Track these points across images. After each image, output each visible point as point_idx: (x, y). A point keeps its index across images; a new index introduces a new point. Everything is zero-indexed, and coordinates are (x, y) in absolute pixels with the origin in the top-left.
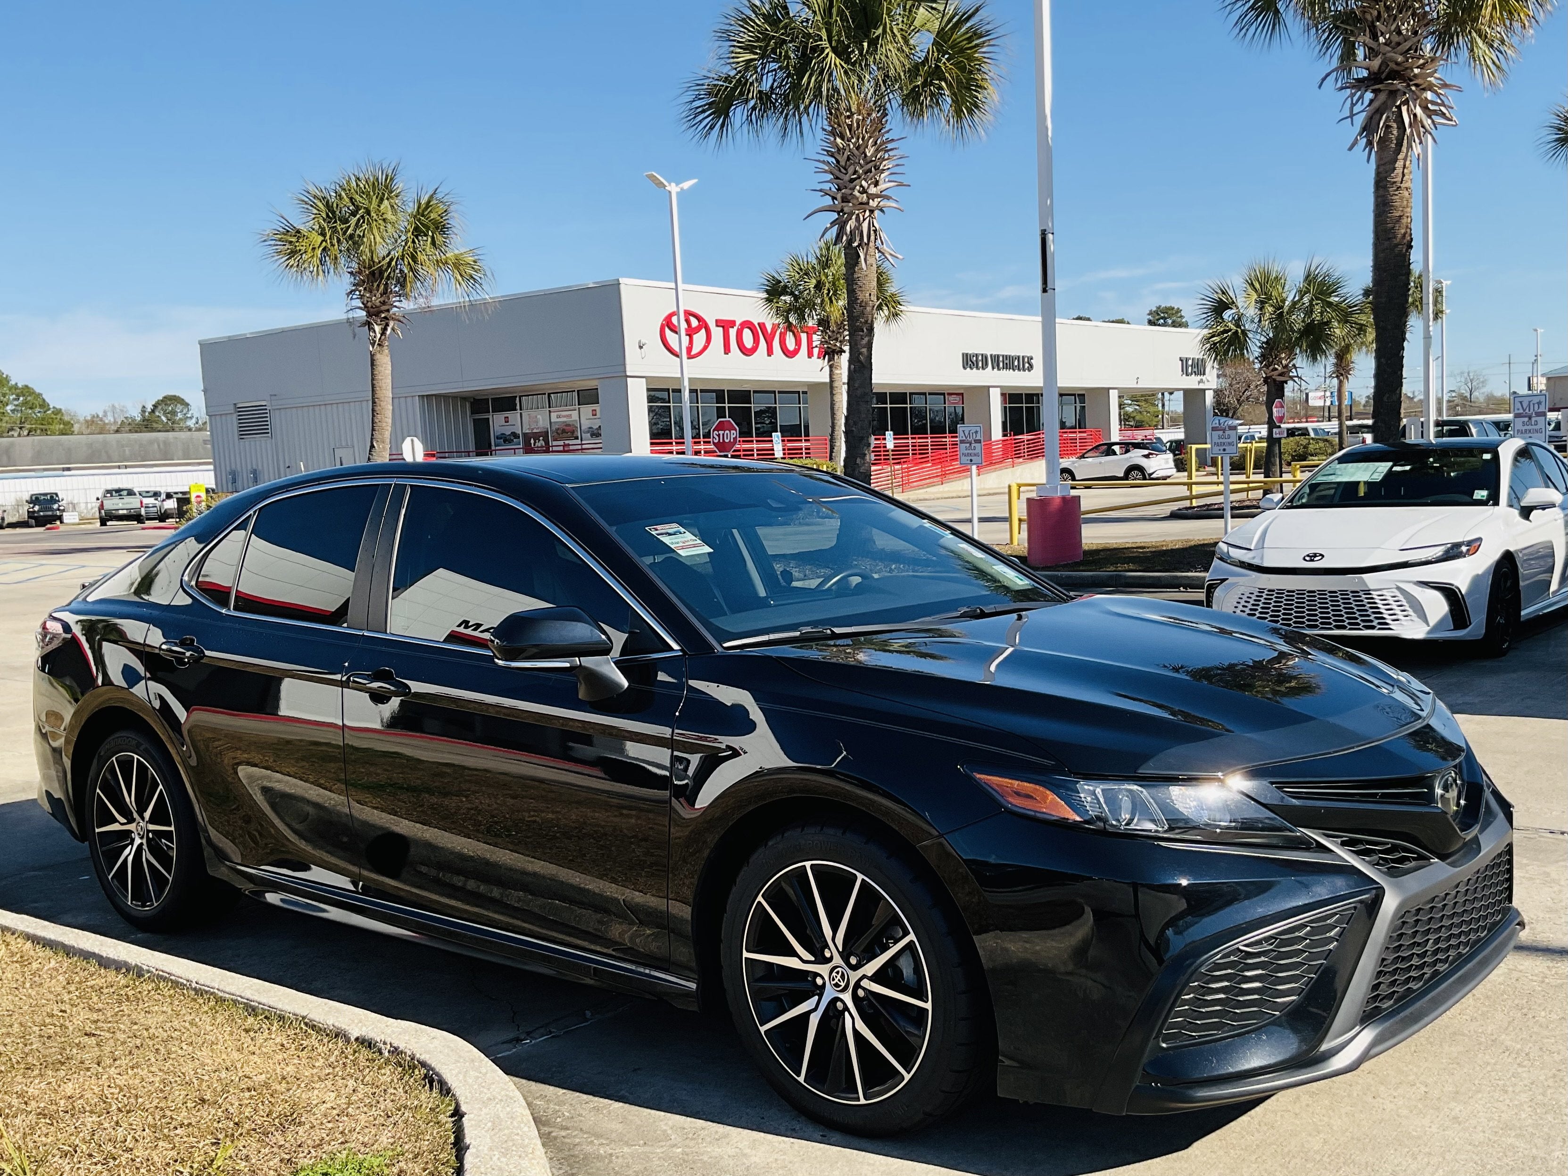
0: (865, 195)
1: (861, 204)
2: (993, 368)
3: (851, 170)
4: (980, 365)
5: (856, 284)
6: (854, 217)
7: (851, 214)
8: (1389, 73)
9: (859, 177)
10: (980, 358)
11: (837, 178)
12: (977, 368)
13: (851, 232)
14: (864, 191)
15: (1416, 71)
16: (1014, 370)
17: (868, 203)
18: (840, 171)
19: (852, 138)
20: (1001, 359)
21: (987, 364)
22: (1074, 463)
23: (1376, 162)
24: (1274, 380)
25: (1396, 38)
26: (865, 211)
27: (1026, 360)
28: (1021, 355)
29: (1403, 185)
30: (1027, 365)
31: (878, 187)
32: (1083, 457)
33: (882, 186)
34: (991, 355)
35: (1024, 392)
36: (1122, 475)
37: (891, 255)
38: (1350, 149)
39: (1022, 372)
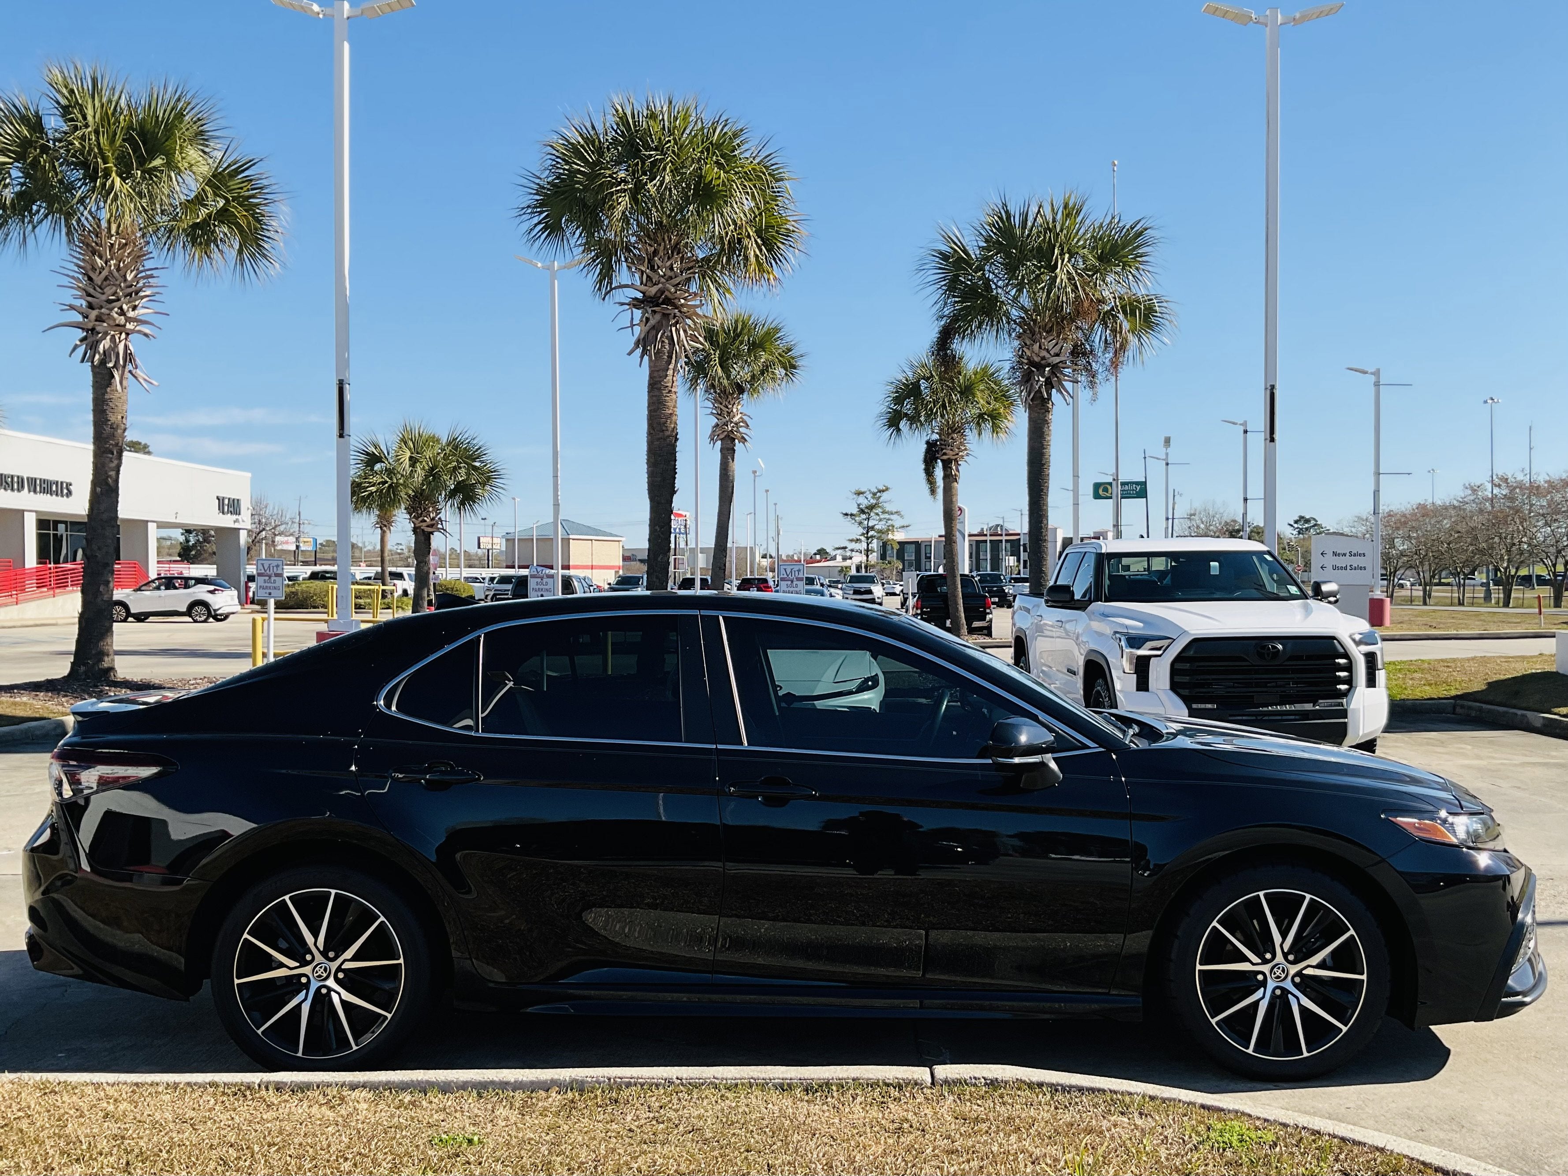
0: (123, 317)
1: (118, 325)
2: (29, 491)
3: (109, 290)
4: (16, 486)
5: (107, 405)
6: (108, 337)
7: (106, 334)
8: (664, 300)
9: (118, 300)
10: (16, 479)
11: (89, 295)
12: (12, 490)
13: (104, 352)
14: (122, 313)
15: (682, 301)
16: (51, 495)
17: (124, 326)
18: (95, 289)
19: (112, 259)
20: (38, 482)
21: (23, 487)
22: (128, 595)
23: (650, 367)
24: (423, 530)
25: (669, 273)
26: (121, 334)
27: (65, 485)
28: (60, 480)
29: (673, 390)
30: (65, 491)
31: (136, 312)
32: (139, 590)
33: (140, 311)
34: (28, 479)
35: (52, 518)
36: (184, 609)
37: (145, 380)
38: (630, 354)
39: (60, 498)
